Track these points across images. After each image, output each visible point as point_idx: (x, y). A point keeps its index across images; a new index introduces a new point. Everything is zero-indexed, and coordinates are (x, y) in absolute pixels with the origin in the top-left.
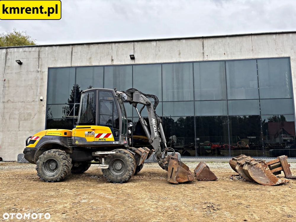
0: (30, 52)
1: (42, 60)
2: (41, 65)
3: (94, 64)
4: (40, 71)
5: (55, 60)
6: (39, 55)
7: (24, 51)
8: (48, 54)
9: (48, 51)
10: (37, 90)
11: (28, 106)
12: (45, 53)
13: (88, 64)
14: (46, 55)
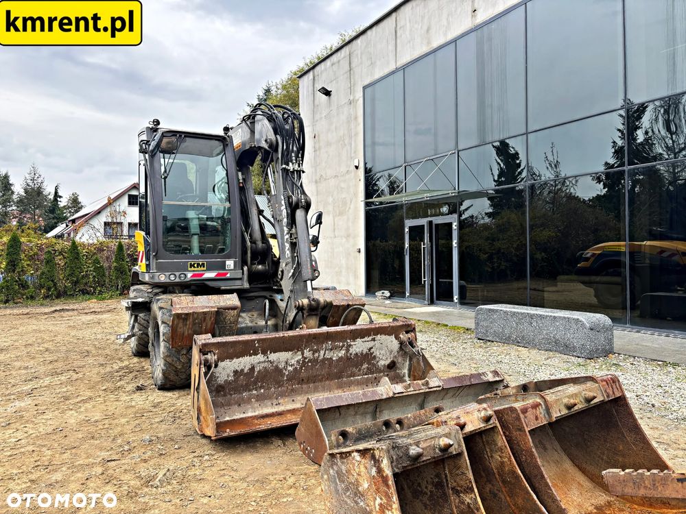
0: (339, 61)
1: (354, 72)
2: (354, 85)
3: (435, 45)
4: (353, 100)
5: (372, 63)
6: (350, 63)
7: (332, 65)
8: (362, 54)
9: (361, 46)
10: (351, 144)
11: (343, 185)
12: (357, 55)
13: (425, 49)
14: (359, 57)
